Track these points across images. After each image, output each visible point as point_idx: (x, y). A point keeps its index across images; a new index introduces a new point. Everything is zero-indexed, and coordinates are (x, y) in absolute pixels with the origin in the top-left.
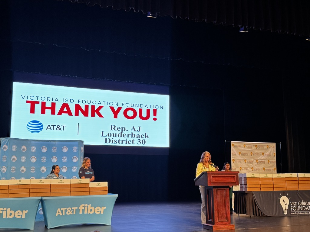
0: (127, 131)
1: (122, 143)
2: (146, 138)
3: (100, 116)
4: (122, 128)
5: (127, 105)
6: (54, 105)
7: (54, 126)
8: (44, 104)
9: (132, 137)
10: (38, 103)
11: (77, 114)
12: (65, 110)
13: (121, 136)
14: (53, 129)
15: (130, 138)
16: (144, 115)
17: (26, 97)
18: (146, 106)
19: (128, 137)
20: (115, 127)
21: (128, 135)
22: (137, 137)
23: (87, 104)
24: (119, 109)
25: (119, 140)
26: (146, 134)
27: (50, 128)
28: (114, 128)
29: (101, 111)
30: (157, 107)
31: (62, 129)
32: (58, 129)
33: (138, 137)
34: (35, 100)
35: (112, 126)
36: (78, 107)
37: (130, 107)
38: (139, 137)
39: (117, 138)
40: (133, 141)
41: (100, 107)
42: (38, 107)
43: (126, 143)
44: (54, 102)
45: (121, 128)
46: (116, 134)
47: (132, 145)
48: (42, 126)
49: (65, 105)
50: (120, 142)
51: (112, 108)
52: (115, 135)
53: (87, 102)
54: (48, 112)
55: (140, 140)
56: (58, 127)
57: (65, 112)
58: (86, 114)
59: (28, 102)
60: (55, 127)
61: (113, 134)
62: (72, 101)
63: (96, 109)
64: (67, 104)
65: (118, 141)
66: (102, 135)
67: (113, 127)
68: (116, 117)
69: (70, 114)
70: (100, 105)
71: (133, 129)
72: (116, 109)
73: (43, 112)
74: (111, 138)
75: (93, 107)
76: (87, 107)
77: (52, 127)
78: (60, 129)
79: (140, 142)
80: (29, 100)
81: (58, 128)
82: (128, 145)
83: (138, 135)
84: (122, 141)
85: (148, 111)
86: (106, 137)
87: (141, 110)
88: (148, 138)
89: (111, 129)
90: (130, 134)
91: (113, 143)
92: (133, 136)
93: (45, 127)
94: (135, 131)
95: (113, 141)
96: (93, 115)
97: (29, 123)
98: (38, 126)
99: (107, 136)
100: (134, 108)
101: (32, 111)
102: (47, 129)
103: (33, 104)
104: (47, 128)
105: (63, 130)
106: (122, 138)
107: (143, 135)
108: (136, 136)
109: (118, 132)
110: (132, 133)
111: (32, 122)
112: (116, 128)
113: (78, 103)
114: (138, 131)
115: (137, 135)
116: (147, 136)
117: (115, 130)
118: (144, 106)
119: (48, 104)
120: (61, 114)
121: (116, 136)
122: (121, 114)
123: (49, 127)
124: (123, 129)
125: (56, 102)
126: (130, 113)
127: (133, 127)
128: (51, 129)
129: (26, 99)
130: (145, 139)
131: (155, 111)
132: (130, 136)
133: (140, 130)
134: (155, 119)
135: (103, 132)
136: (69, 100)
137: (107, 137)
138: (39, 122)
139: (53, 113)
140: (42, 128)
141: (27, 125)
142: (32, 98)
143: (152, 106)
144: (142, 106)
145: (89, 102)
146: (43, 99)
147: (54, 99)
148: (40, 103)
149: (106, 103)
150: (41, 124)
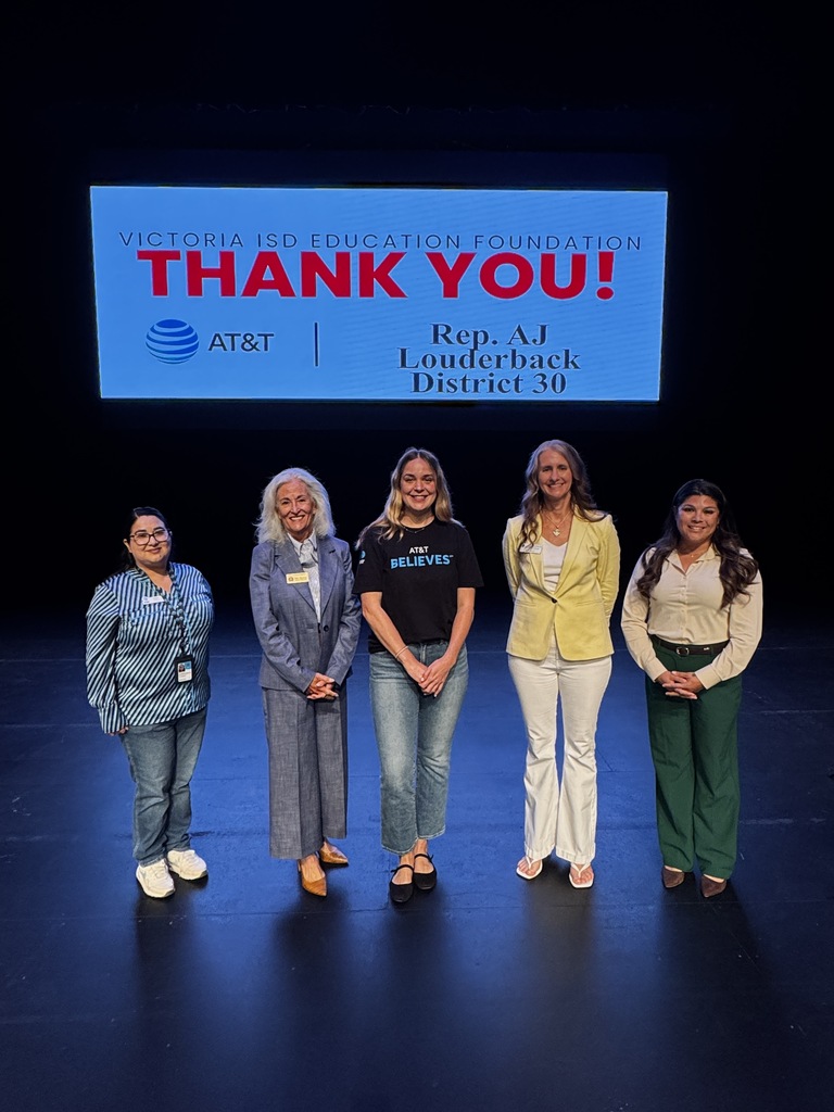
0: (495, 342)
1: (476, 390)
2: (567, 366)
3: (394, 291)
4: (476, 334)
5: (496, 242)
6: (227, 258)
7: (233, 336)
8: (194, 258)
9: (514, 365)
10: (175, 255)
11: (309, 290)
12: (268, 275)
13: (472, 366)
14: (233, 349)
15: (507, 372)
16: (563, 279)
17: (135, 238)
18: (571, 243)
19: (498, 366)
20: (449, 329)
21: (499, 358)
22: (533, 366)
23: (343, 248)
24: (465, 260)
25: (464, 380)
26: (567, 352)
27: (222, 345)
28: (444, 336)
29: (394, 274)
30: (614, 243)
31: (261, 346)
32: (247, 346)
33: (537, 364)
34: (166, 247)
35: (436, 327)
36: (311, 263)
37: (506, 249)
38: (541, 366)
39: (457, 373)
40: (517, 380)
41: (393, 259)
42: (177, 272)
43: (491, 390)
44: (227, 249)
45: (472, 335)
46: (452, 357)
47: (512, 396)
48: (195, 338)
49: (267, 259)
50: (470, 385)
51: (437, 259)
52: (448, 363)
53: (342, 241)
54: (211, 285)
55: (544, 377)
56: (249, 338)
57: (268, 285)
58: (340, 287)
59: (142, 255)
60: (239, 341)
61: (443, 357)
62: (290, 242)
63: (377, 265)
64: (275, 253)
65: (459, 385)
66: (403, 365)
67: (442, 330)
68: (451, 291)
69: (287, 291)
70: (391, 249)
71: (518, 336)
72: (451, 265)
73: (195, 289)
74: (434, 373)
75: (366, 259)
76: (343, 259)
77: (227, 341)
78: (254, 347)
79: (545, 386)
80: (146, 247)
81: (249, 342)
82: (497, 396)
83: (537, 358)
84: (476, 382)
85: (579, 263)
86: (416, 371)
87: (548, 262)
88: (576, 367)
89: (436, 340)
90: (506, 356)
91: (440, 390)
92: (519, 361)
93: (204, 340)
94: (525, 342)
95: (440, 382)
96: (367, 291)
97: (153, 330)
98: (180, 339)
99: (421, 363)
100: (522, 252)
101: (160, 287)
102: (210, 349)
103: (159, 260)
104: (213, 344)
105: (266, 349)
106: (477, 373)
107: (558, 358)
108: (529, 362)
109: (460, 351)
110: (514, 352)
111: (162, 324)
112: (452, 336)
113: (310, 249)
114: (539, 342)
115: (533, 358)
116: (573, 362)
117: (449, 342)
118: (563, 244)
119: (211, 261)
120: (253, 293)
121: (452, 365)
122: (471, 278)
123: (217, 342)
124: (481, 337)
125: (235, 249)
126: (507, 276)
127: (519, 330)
128: (225, 349)
129: (135, 247)
130: (565, 372)
131: (606, 261)
133: (543, 340)
134: (605, 293)
135: (403, 352)
136: (280, 239)
137: (421, 368)
138: (184, 324)
139: (228, 289)
140: (197, 346)
141: (148, 337)
142: (155, 239)
143: (594, 242)
144: (553, 243)
145: (351, 242)
146: (191, 240)
147: (228, 241)
148: (184, 257)
149: (412, 240)
150: (190, 330)
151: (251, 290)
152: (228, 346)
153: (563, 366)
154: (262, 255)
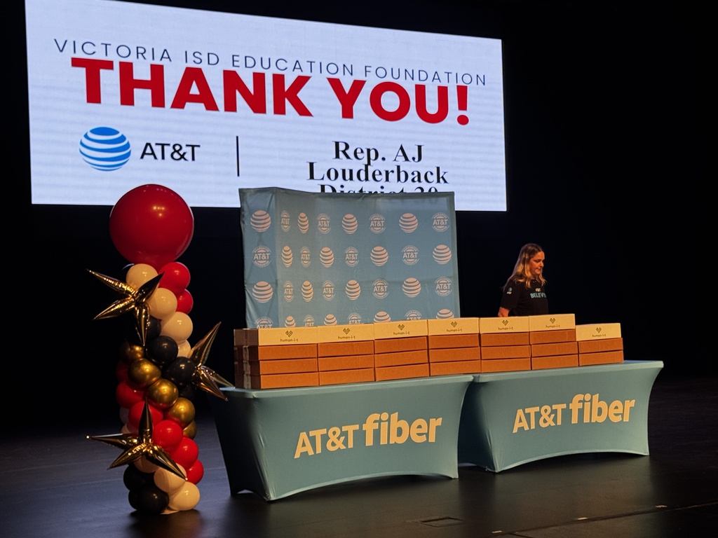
0: (384, 159)
2: (439, 181)
3: (302, 110)
4: (369, 151)
5: (381, 72)
6: (157, 71)
7: (163, 145)
8: (126, 69)
9: (399, 179)
10: (109, 65)
11: (231, 106)
12: (194, 90)
13: (367, 179)
14: (163, 158)
15: (393, 185)
16: (432, 107)
17: (69, 47)
18: (436, 77)
19: (387, 180)
20: (347, 146)
21: (387, 173)
22: (413, 180)
23: (258, 69)
24: (358, 85)
26: (438, 168)
27: (153, 153)
28: (344, 152)
29: (302, 95)
30: (467, 79)
31: (189, 156)
32: (176, 156)
33: (416, 179)
34: (100, 56)
35: (337, 144)
36: (232, 80)
37: (389, 79)
38: (419, 180)
39: (355, 185)
41: (301, 81)
42: (110, 81)
44: (157, 62)
45: (365, 151)
46: (351, 171)
48: (128, 146)
49: (193, 75)
51: (336, 84)
52: (348, 176)
53: (258, 63)
54: (143, 96)
55: (422, 190)
56: (177, 148)
57: (195, 99)
58: (257, 105)
59: (76, 62)
60: (168, 150)
61: (344, 171)
62: (214, 60)
63: (287, 86)
64: (200, 69)
66: (312, 177)
67: (342, 147)
68: (347, 113)
69: (211, 106)
70: (298, 73)
71: (401, 153)
72: (347, 87)
73: (127, 99)
74: (337, 185)
75: (279, 79)
76: (259, 79)
77: (158, 150)
78: (182, 157)
80: (80, 55)
81: (178, 152)
83: (416, 174)
85: (443, 92)
86: (323, 183)
87: (420, 90)
88: (445, 182)
89: (337, 156)
90: (393, 171)
92: (403, 176)
93: (136, 149)
94: (407, 159)
96: (280, 109)
97: (86, 136)
98: (113, 147)
99: (326, 177)
100: (401, 82)
101: (94, 95)
102: (142, 157)
103: (93, 68)
104: (144, 153)
105: (193, 159)
106: (371, 185)
107: (432, 174)
108: (410, 177)
109: (357, 165)
110: (398, 167)
111: (95, 131)
112: (350, 152)
113: (231, 68)
114: (417, 160)
115: (413, 174)
116: (442, 177)
117: (348, 157)
118: (431, 77)
119: (142, 72)
120: (182, 107)
121: (351, 178)
122: (362, 103)
123: (149, 151)
124: (373, 154)
125: (165, 62)
126: (390, 101)
127: (402, 148)
128: (155, 158)
129: (69, 54)
130: (437, 186)
131: (462, 92)
132: (393, 177)
133: (420, 158)
134: (463, 120)
135: (311, 165)
136: (204, 57)
137: (326, 181)
138: (117, 132)
139: (158, 101)
140: (128, 154)
141: (82, 144)
142: (88, 48)
143: (452, 77)
144: (423, 76)
145: (266, 64)
146: (124, 51)
147: (158, 54)
148: (116, 66)
149: (316, 67)
150: (123, 138)
151: (179, 103)
152: (159, 154)
153: (436, 180)
154: (188, 70)
